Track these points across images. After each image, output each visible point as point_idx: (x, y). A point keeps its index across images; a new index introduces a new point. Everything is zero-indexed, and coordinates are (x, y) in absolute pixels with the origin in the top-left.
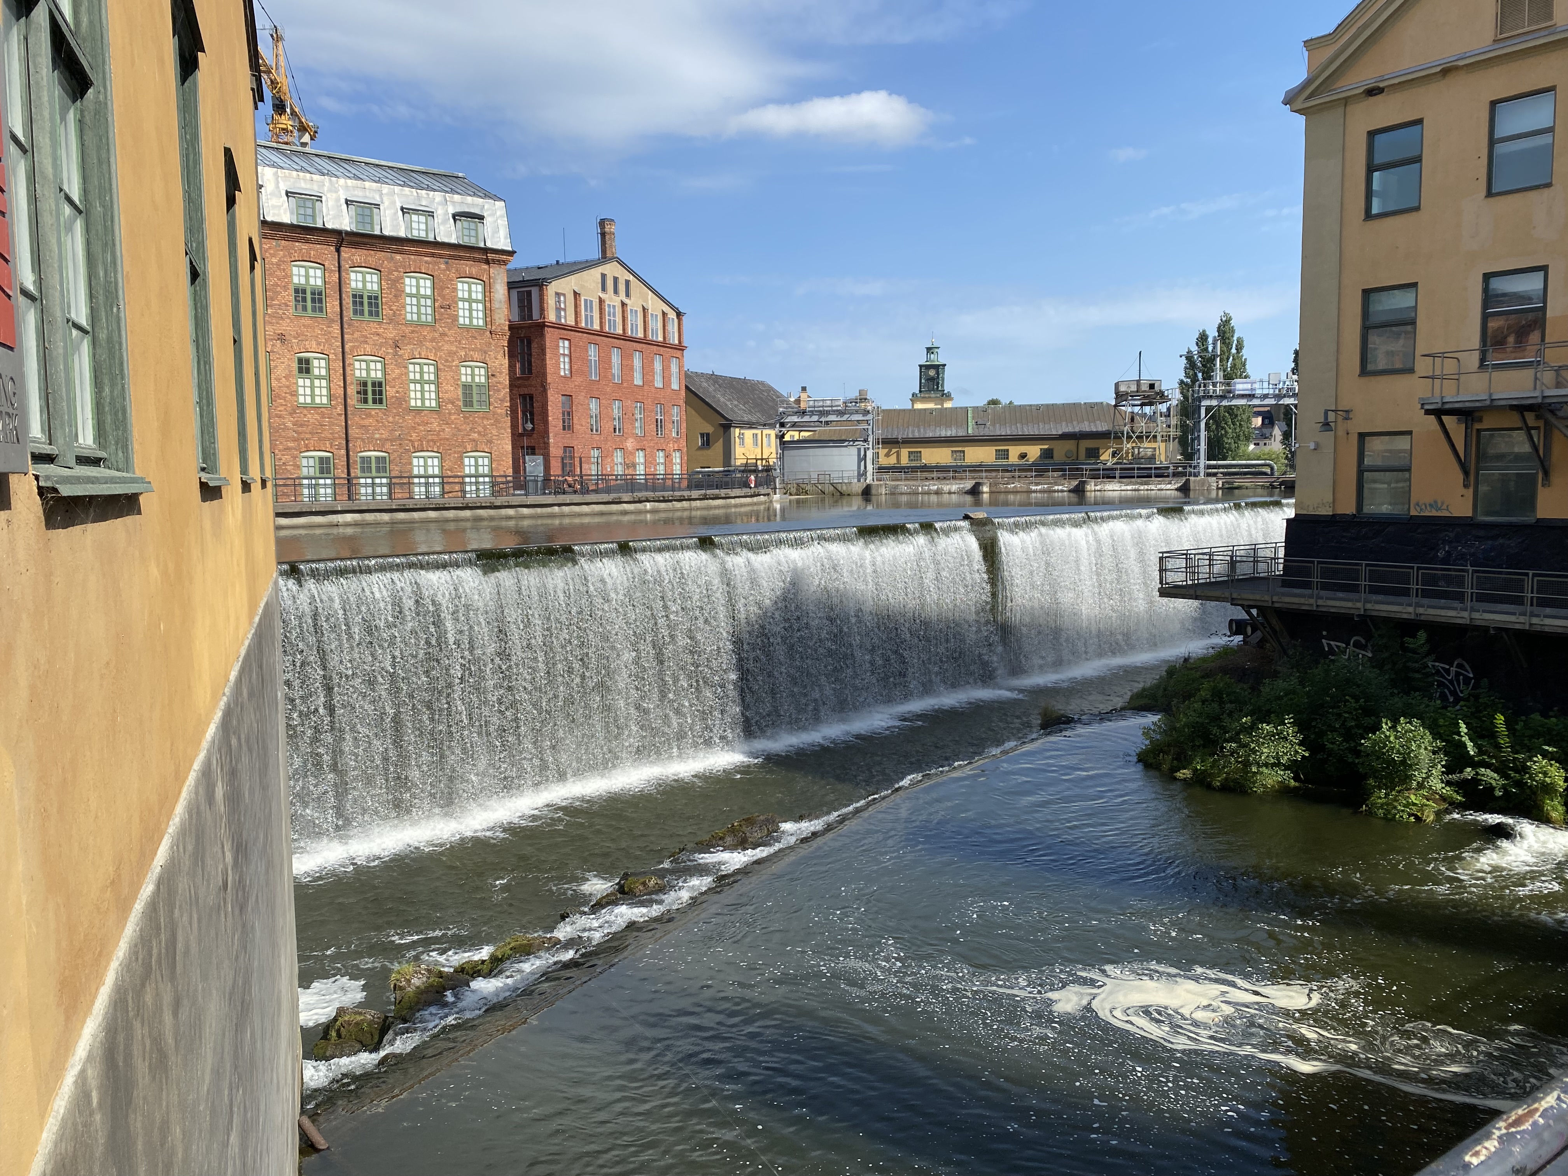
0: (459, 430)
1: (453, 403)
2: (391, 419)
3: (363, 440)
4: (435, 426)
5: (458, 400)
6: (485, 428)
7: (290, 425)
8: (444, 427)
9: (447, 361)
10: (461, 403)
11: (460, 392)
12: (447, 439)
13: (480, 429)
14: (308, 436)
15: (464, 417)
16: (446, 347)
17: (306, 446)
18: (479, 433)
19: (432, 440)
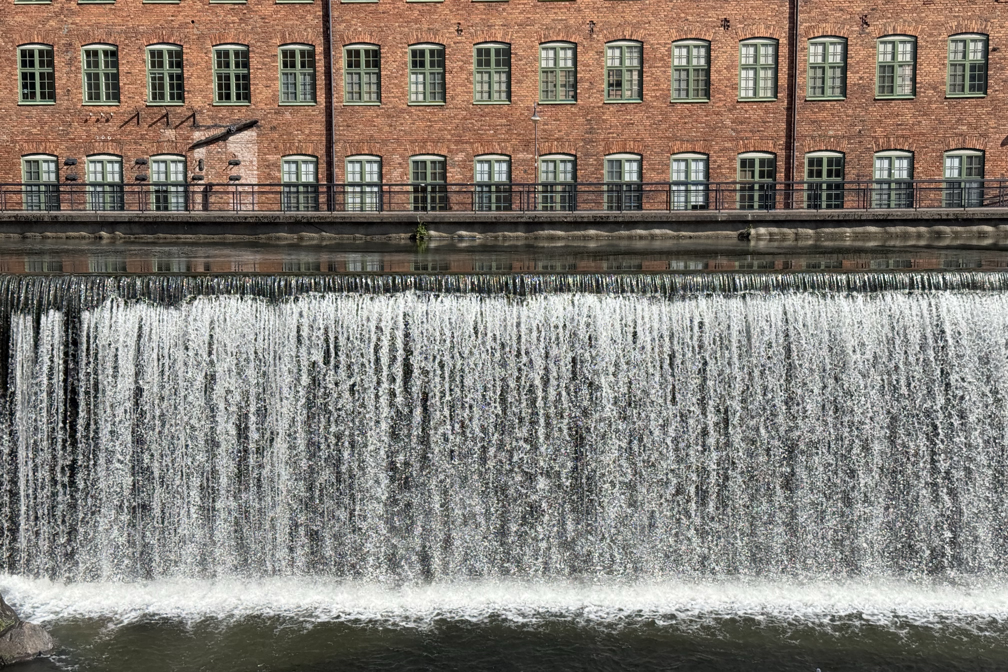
0: (941, 122)
1: (935, 88)
2: (850, 112)
3: (813, 138)
4: (909, 118)
5: (944, 84)
6: (979, 117)
7: (728, 122)
8: (920, 118)
9: (931, 35)
10: (947, 88)
11: (947, 72)
12: (924, 135)
13: (972, 120)
14: (747, 135)
15: (950, 106)
16: (932, 17)
17: (745, 146)
18: (969, 124)
19: (903, 136)
